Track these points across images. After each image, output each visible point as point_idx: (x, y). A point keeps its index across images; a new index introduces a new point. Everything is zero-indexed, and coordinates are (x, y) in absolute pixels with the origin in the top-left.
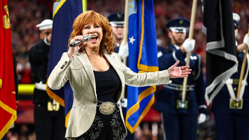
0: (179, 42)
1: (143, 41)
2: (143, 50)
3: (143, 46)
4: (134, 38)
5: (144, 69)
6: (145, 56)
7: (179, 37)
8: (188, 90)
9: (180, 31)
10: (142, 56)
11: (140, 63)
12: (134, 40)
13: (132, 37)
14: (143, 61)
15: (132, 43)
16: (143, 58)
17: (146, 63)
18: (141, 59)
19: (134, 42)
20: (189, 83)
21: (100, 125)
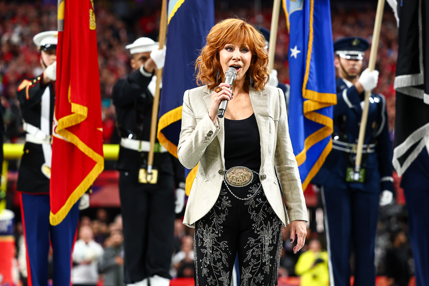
1: (312, 54)
2: (311, 67)
3: (311, 60)
4: (298, 49)
5: (313, 98)
6: (314, 77)
8: (365, 152)
9: (354, 58)
10: (309, 76)
11: (307, 88)
12: (299, 52)
13: (296, 48)
14: (312, 85)
15: (296, 56)
16: (310, 81)
17: (316, 88)
18: (308, 82)
19: (298, 54)
20: (366, 141)
21: (226, 203)
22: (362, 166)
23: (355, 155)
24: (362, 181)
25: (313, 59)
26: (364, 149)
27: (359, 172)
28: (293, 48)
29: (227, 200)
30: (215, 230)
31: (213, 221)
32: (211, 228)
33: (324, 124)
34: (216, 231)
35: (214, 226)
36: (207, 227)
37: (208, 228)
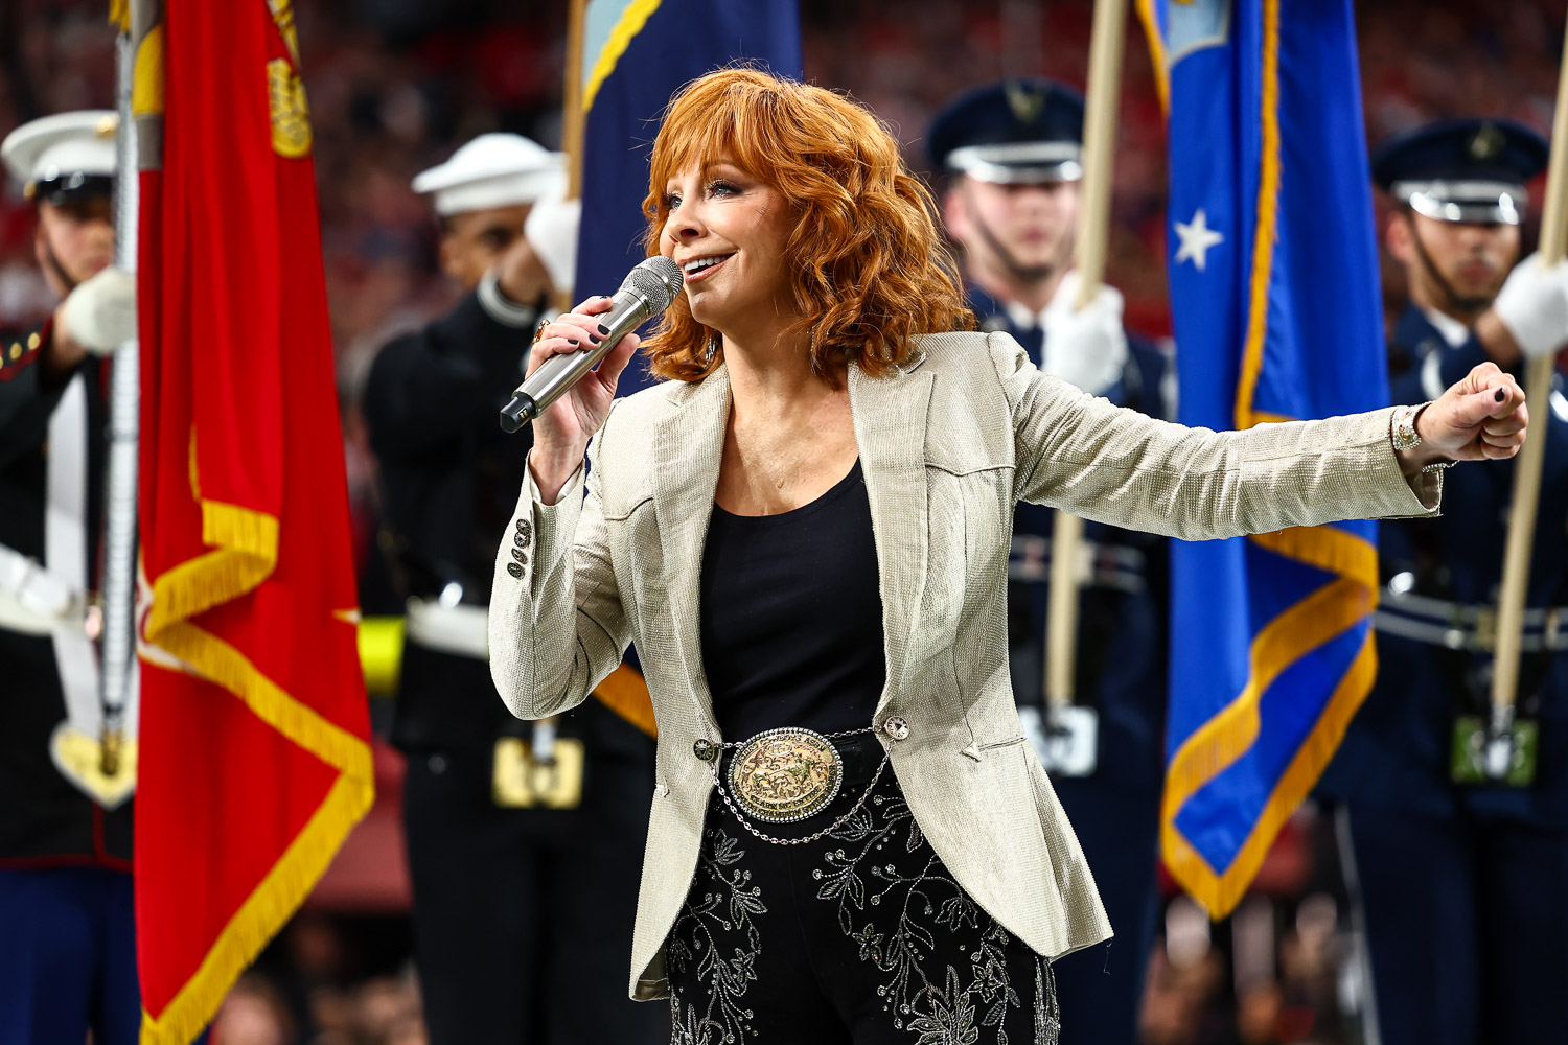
0: (1463, 290)
1: (1276, 250)
2: (1272, 309)
3: (1274, 278)
4: (1211, 226)
6: (1289, 353)
7: (1465, 256)
9: (1478, 214)
10: (1268, 352)
11: (1257, 403)
12: (1213, 238)
13: (1200, 220)
14: (1279, 389)
15: (1200, 261)
16: (1272, 372)
17: (1297, 404)
18: (1262, 378)
19: (1211, 252)
20: (1541, 595)
21: (746, 900)
22: (1522, 709)
23: (1487, 658)
25: (1282, 272)
26: (1533, 631)
28: (1188, 221)
29: (748, 888)
30: (720, 1027)
31: (712, 987)
32: (706, 1021)
33: (1338, 566)
34: (727, 1032)
35: (717, 1015)
36: (691, 1016)
37: (698, 1025)
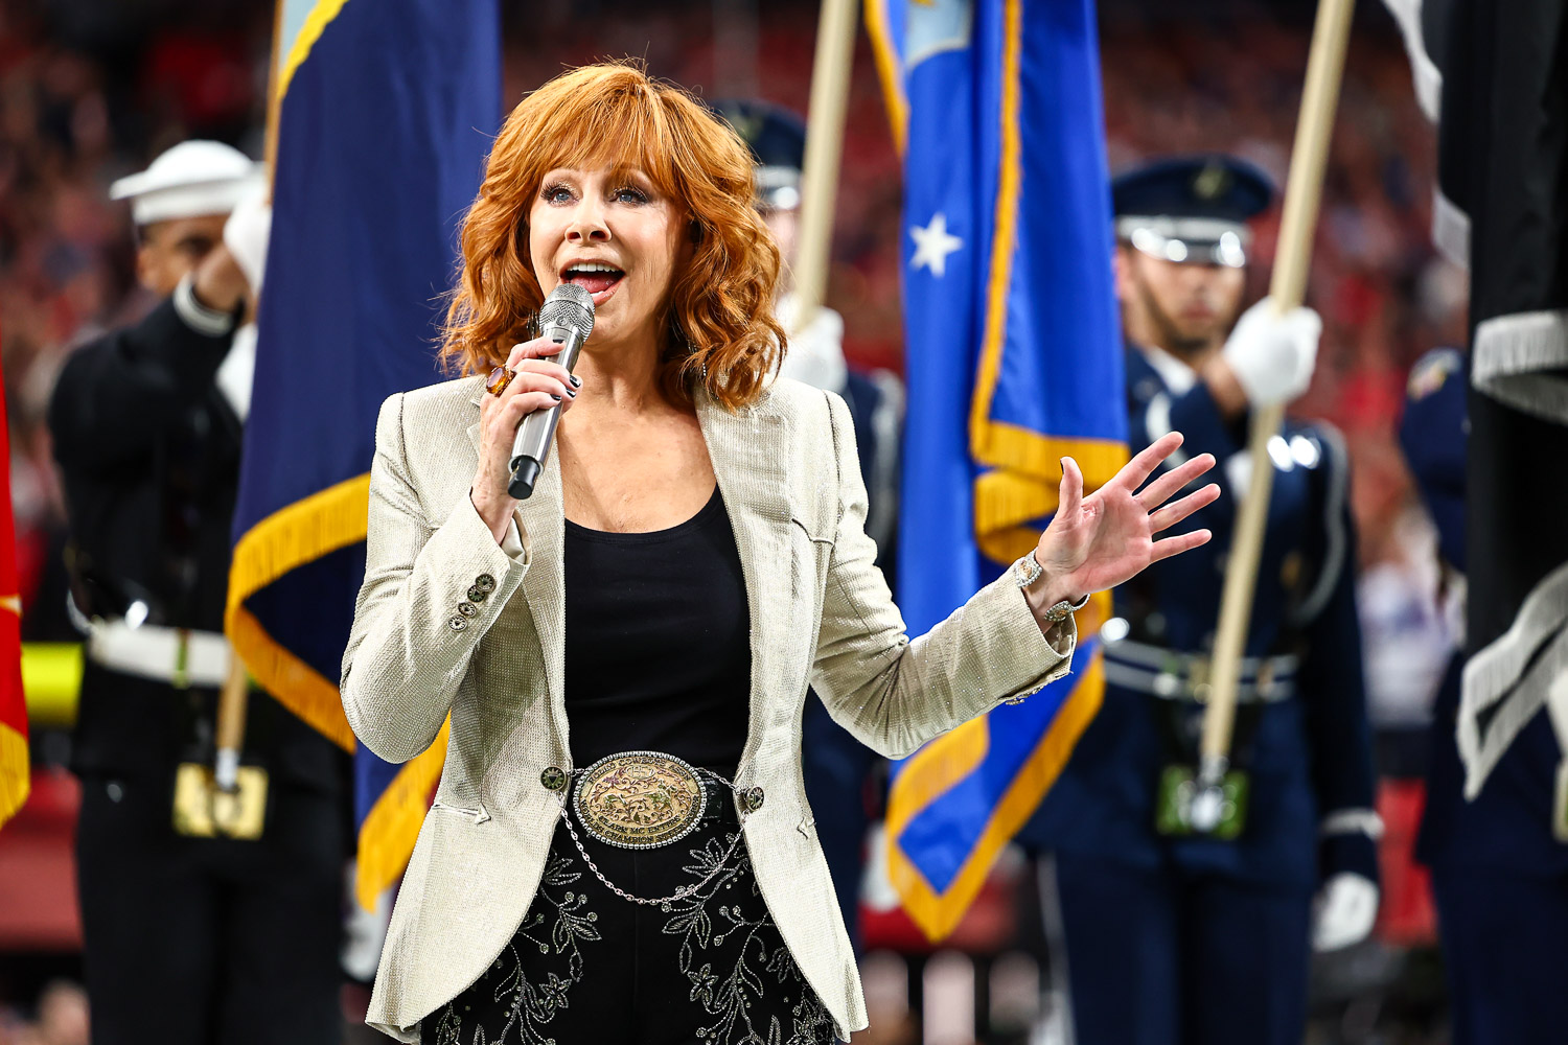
8: (1247, 692)
9: (1201, 253)
20: (1257, 644)
21: (577, 925)
22: (1235, 760)
23: (1198, 708)
24: (1232, 828)
26: (1247, 680)
27: (1219, 786)
29: (582, 912)
31: (511, 1010)
36: (480, 1038)
